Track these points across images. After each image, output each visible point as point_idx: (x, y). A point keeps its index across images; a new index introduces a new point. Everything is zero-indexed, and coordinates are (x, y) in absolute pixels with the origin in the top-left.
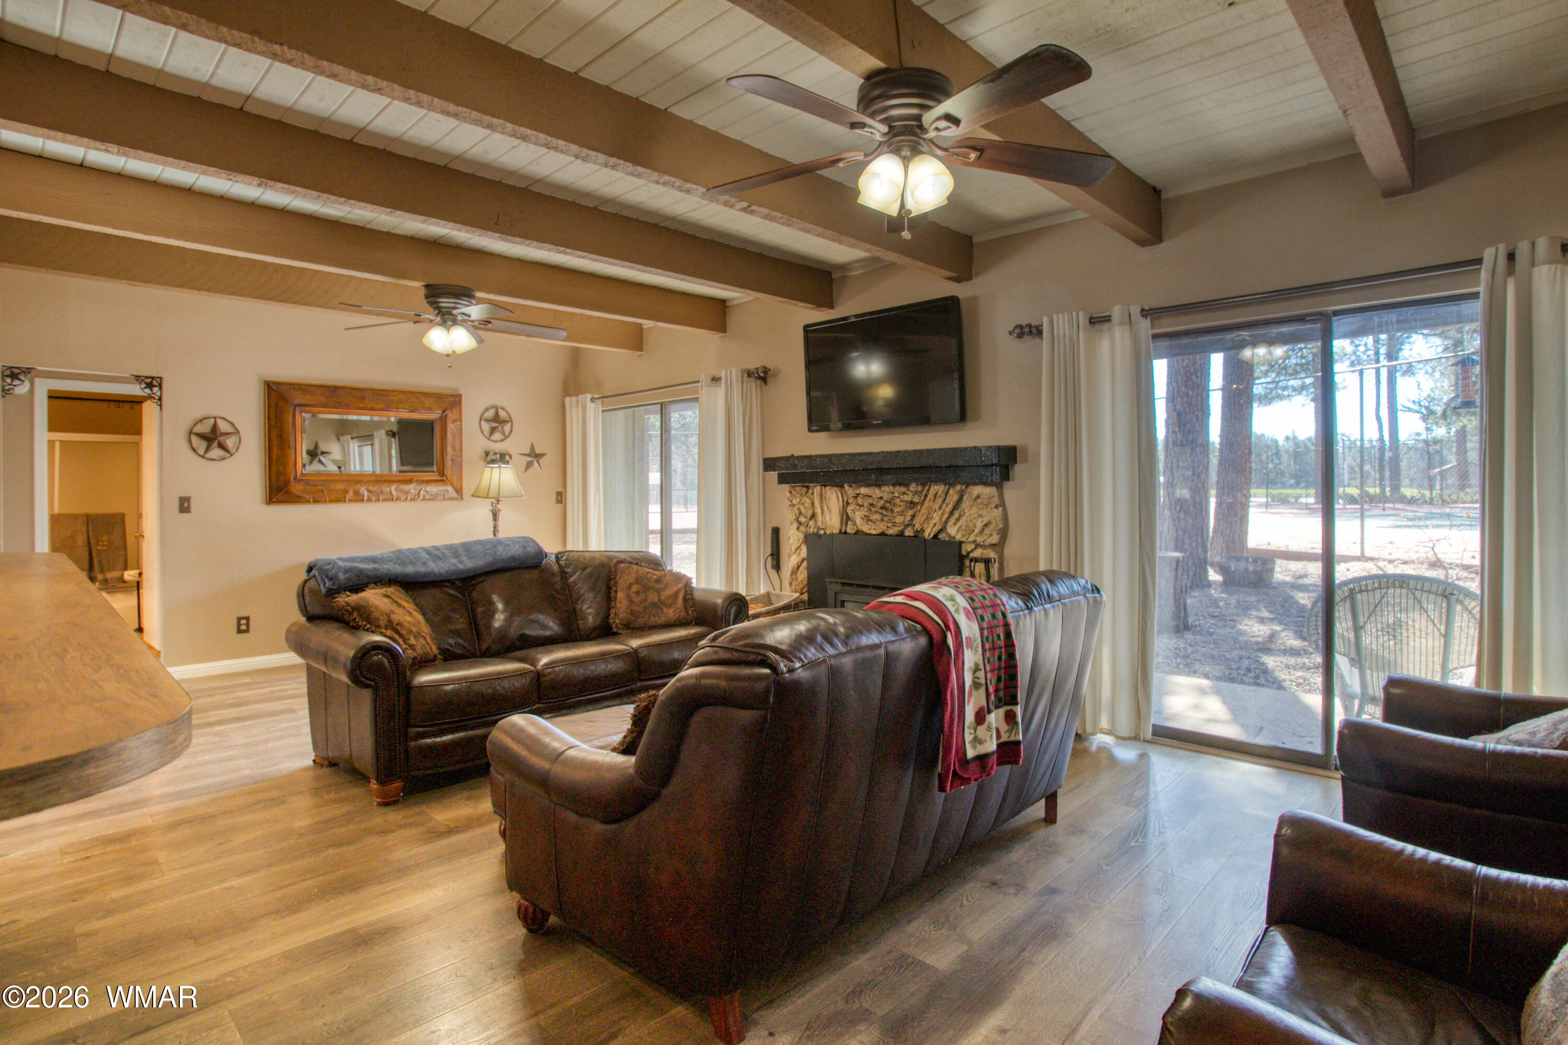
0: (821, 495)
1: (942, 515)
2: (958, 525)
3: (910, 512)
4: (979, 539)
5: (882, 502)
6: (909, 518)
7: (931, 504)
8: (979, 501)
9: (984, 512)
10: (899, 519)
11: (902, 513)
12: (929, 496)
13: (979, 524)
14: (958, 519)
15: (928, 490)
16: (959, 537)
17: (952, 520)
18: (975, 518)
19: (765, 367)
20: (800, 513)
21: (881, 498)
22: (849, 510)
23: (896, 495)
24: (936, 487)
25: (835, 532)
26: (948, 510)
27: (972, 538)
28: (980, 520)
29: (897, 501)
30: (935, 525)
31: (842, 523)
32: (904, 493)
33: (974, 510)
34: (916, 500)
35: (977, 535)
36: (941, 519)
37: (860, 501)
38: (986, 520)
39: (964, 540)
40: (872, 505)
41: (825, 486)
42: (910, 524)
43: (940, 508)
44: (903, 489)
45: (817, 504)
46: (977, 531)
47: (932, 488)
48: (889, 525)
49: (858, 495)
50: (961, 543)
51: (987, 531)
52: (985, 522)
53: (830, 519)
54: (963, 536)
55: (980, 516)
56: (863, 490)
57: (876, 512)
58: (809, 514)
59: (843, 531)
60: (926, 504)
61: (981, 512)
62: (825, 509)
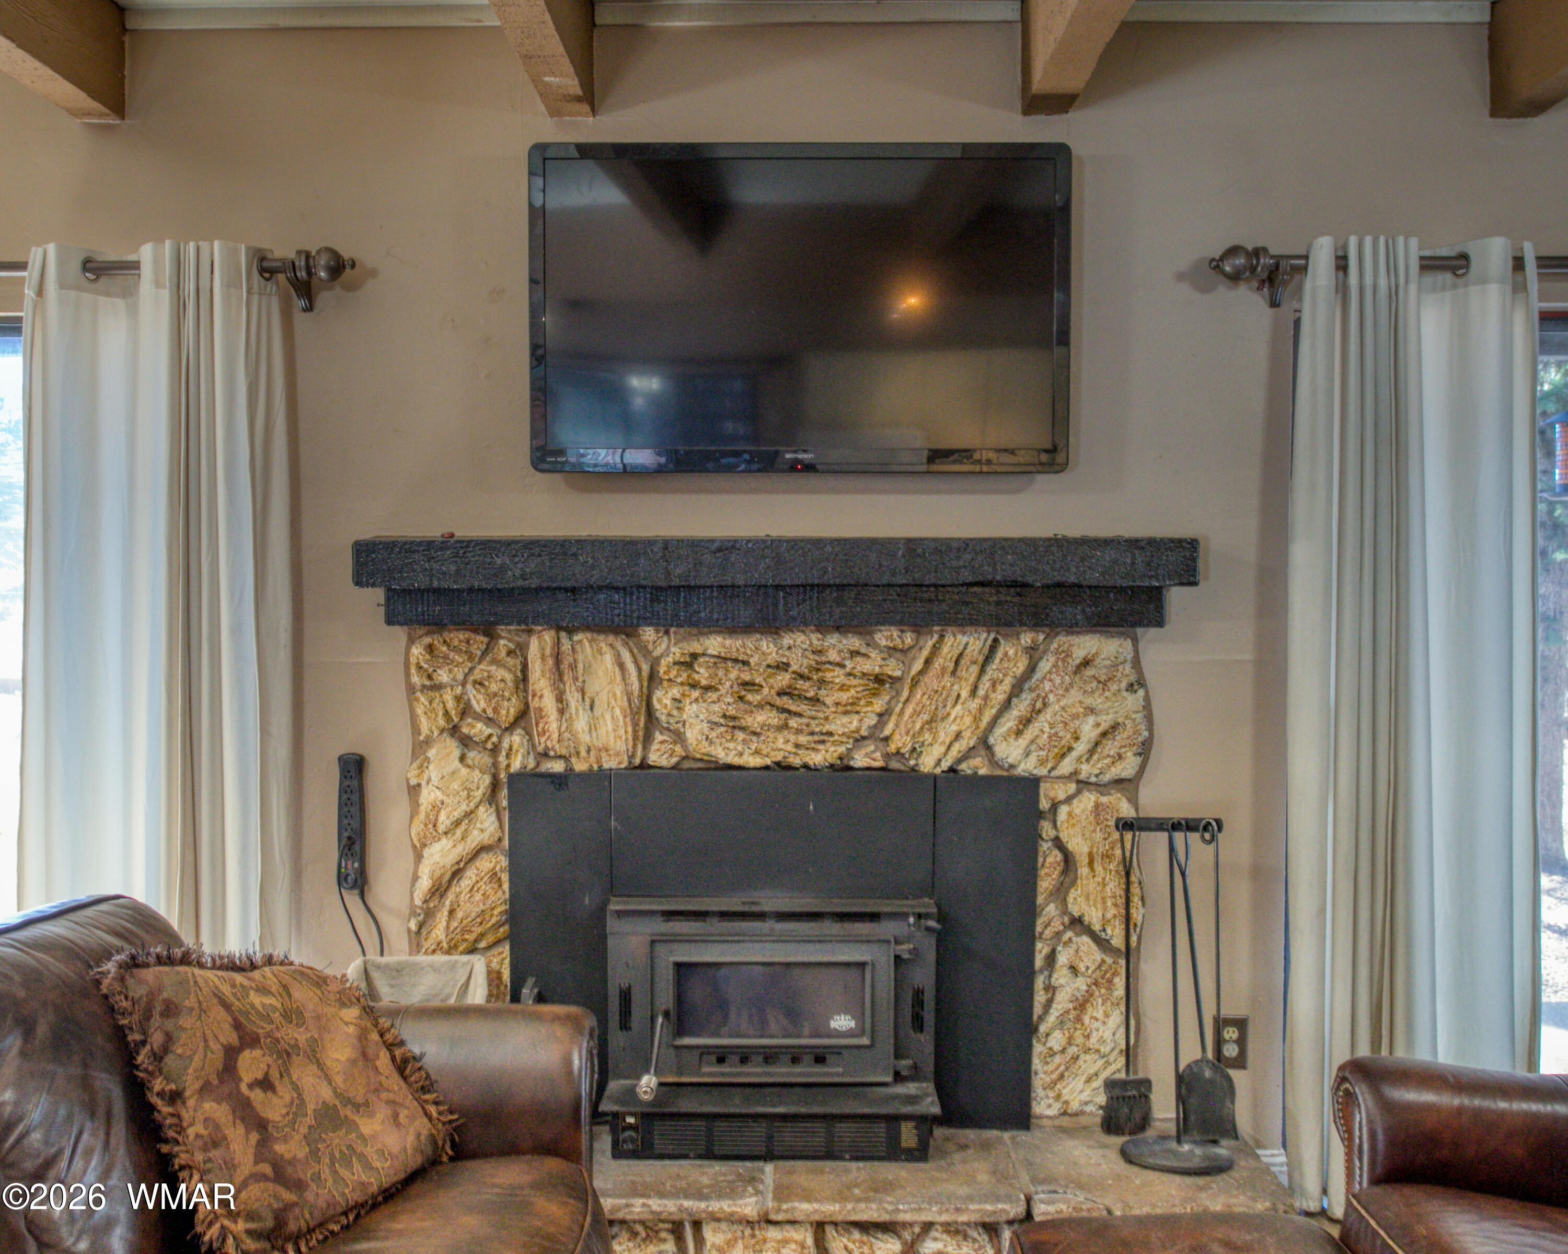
0: (558, 658)
1: (980, 710)
2: (1029, 734)
3: (879, 705)
4: (1086, 770)
5: (783, 679)
6: (872, 720)
7: (947, 681)
8: (1089, 672)
9: (1097, 701)
10: (841, 725)
11: (850, 709)
12: (937, 664)
13: (1088, 730)
14: (1026, 722)
15: (936, 649)
16: (1028, 767)
17: (1009, 722)
18: (1075, 716)
19: (334, 254)
20: (466, 711)
21: (783, 667)
22: (663, 699)
23: (833, 656)
24: (962, 639)
25: (610, 763)
26: (999, 696)
27: (1066, 766)
28: (1091, 720)
29: (837, 676)
30: (958, 736)
31: (635, 738)
32: (854, 653)
33: (1075, 695)
34: (893, 669)
35: (1079, 760)
36: (977, 719)
37: (702, 674)
38: (1106, 721)
39: (1043, 771)
40: (748, 685)
41: (570, 632)
42: (876, 735)
43: (974, 692)
44: (854, 642)
45: (540, 681)
46: (1081, 748)
47: (949, 640)
48: (803, 739)
49: (694, 656)
50: (1033, 783)
51: (1110, 747)
52: (1104, 726)
53: (592, 728)
54: (1042, 762)
55: (1091, 711)
56: (714, 644)
57: (760, 706)
58: (509, 710)
59: (637, 761)
60: (930, 681)
61: (1088, 701)
62: (572, 697)
